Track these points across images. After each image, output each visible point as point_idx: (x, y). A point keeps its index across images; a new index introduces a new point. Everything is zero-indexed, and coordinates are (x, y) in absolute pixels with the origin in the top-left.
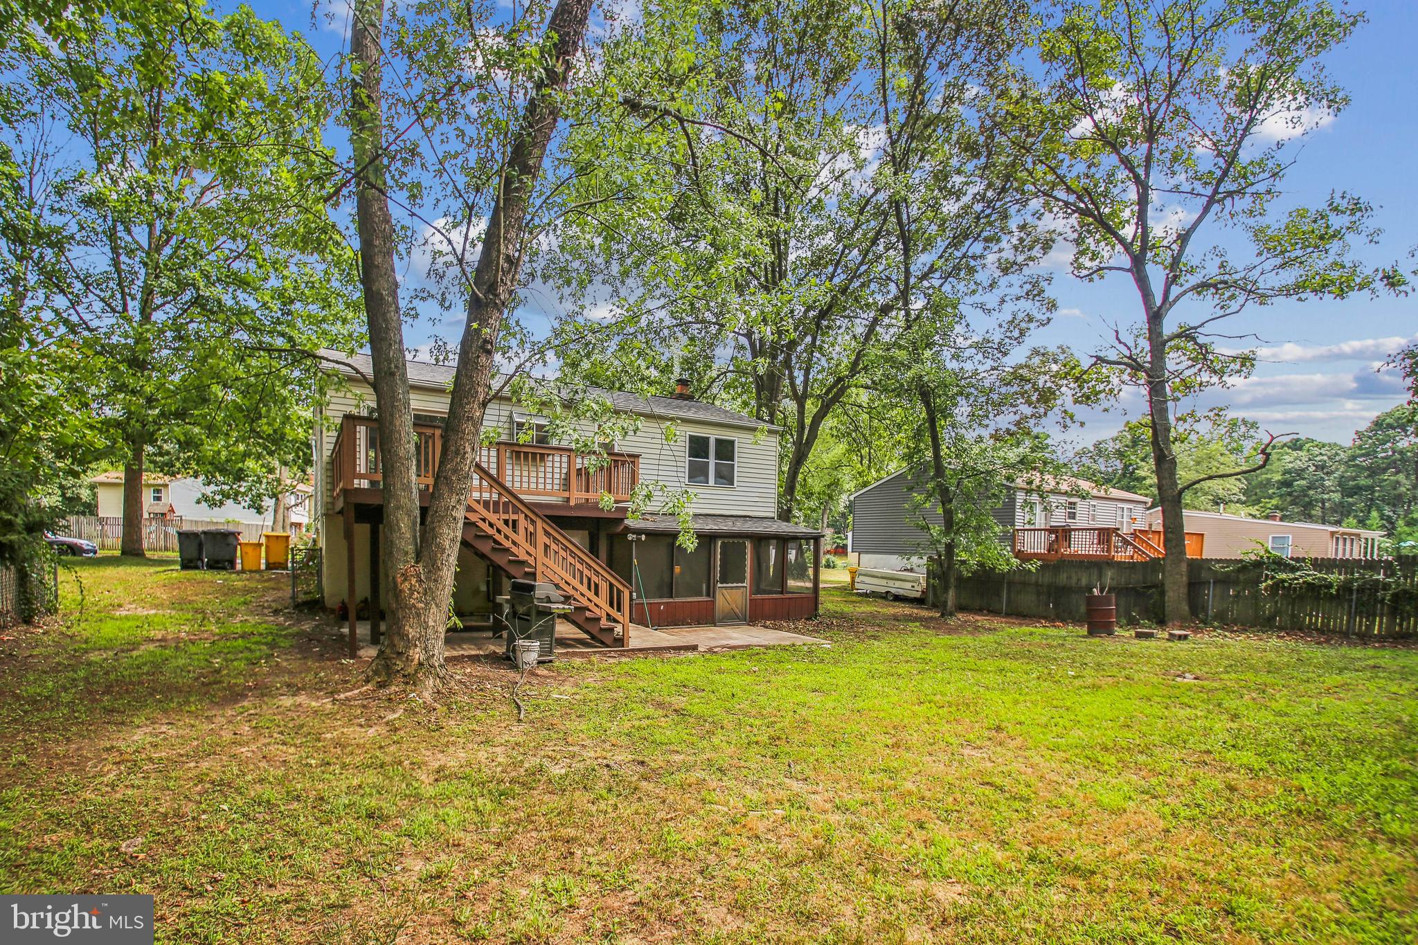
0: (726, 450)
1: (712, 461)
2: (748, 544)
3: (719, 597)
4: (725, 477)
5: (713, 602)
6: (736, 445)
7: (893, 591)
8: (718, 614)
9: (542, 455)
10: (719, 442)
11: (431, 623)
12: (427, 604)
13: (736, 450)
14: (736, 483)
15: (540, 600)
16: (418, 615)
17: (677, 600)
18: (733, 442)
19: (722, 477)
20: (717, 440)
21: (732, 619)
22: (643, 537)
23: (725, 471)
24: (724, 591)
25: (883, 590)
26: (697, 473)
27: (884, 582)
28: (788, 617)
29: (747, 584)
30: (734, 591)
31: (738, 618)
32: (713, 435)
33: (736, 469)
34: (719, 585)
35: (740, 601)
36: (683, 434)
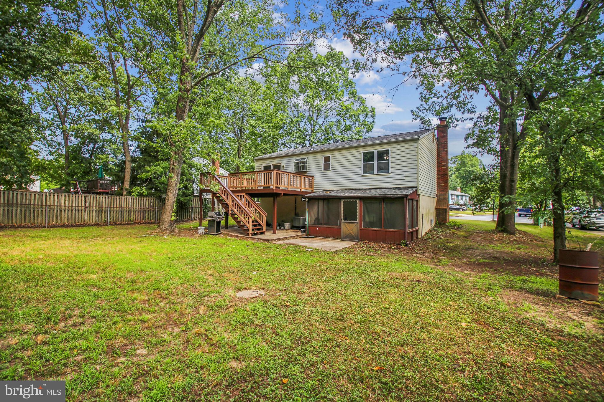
1: (375, 163)
2: (358, 202)
3: (343, 226)
4: (384, 169)
5: (340, 228)
6: (390, 152)
8: (342, 234)
13: (390, 154)
14: (390, 172)
17: (324, 226)
18: (387, 151)
19: (381, 169)
20: (378, 152)
21: (350, 238)
22: (307, 200)
23: (382, 166)
24: (346, 224)
26: (367, 170)
29: (358, 221)
30: (351, 224)
31: (354, 238)
32: (375, 150)
33: (390, 164)
34: (343, 221)
35: (355, 230)
36: (360, 152)
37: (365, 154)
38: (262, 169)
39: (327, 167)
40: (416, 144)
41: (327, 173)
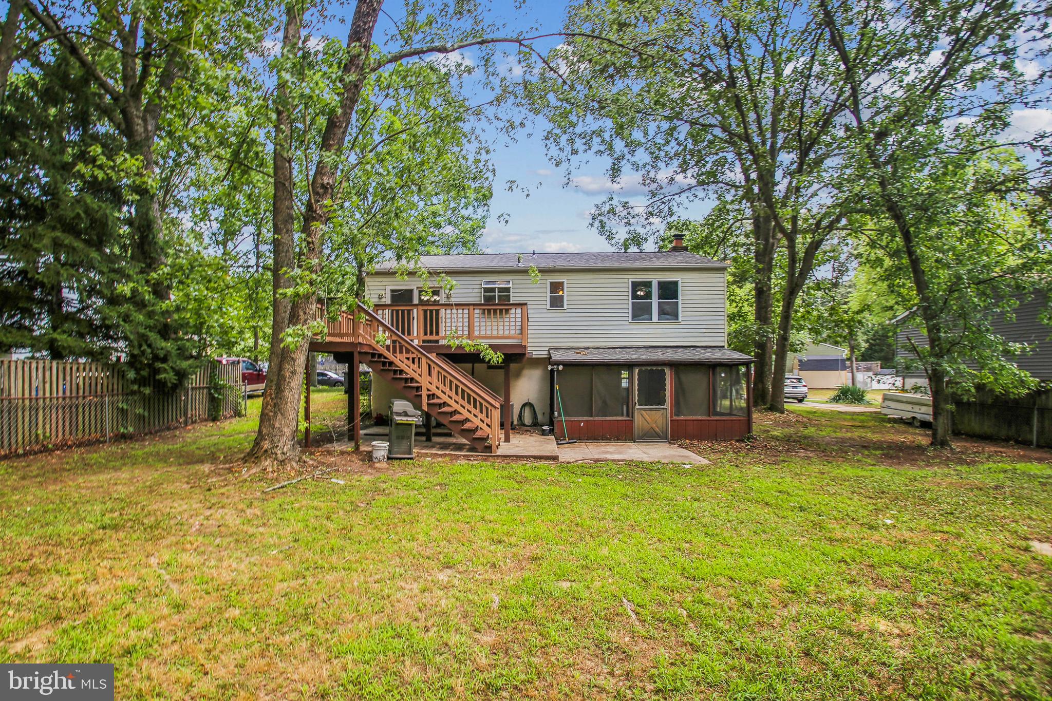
0: (669, 291)
1: (655, 301)
2: (667, 371)
3: (637, 417)
4: (670, 313)
5: (632, 421)
6: (680, 284)
7: (918, 416)
8: (636, 431)
9: (501, 310)
10: (661, 285)
11: (277, 425)
12: (275, 413)
13: (680, 289)
14: (680, 319)
15: (399, 414)
16: (270, 420)
17: (596, 419)
18: (676, 283)
19: (665, 314)
20: (659, 283)
21: (650, 437)
22: (561, 367)
23: (667, 308)
24: (643, 412)
25: (909, 415)
26: (640, 312)
27: (908, 407)
28: (700, 438)
29: (667, 406)
30: (653, 412)
31: (659, 436)
32: (655, 279)
33: (680, 306)
34: (637, 407)
35: (660, 421)
36: (626, 281)
37: (636, 286)
38: (387, 300)
39: (556, 302)
40: (722, 276)
41: (557, 314)
